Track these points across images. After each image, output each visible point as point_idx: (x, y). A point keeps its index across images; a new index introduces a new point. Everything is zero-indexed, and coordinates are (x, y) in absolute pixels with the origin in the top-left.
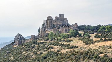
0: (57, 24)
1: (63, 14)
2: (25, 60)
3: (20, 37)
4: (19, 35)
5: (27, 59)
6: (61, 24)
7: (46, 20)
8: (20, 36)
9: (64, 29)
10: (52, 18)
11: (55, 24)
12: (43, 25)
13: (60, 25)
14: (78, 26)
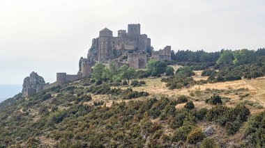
0: (123, 49)
1: (139, 25)
2: (14, 125)
3: (35, 80)
4: (34, 75)
5: (18, 124)
6: (132, 48)
7: (98, 39)
8: (36, 78)
9: (136, 60)
10: (111, 32)
11: (118, 48)
12: (91, 50)
13: (131, 52)
14: (173, 52)
